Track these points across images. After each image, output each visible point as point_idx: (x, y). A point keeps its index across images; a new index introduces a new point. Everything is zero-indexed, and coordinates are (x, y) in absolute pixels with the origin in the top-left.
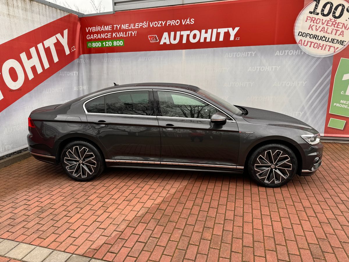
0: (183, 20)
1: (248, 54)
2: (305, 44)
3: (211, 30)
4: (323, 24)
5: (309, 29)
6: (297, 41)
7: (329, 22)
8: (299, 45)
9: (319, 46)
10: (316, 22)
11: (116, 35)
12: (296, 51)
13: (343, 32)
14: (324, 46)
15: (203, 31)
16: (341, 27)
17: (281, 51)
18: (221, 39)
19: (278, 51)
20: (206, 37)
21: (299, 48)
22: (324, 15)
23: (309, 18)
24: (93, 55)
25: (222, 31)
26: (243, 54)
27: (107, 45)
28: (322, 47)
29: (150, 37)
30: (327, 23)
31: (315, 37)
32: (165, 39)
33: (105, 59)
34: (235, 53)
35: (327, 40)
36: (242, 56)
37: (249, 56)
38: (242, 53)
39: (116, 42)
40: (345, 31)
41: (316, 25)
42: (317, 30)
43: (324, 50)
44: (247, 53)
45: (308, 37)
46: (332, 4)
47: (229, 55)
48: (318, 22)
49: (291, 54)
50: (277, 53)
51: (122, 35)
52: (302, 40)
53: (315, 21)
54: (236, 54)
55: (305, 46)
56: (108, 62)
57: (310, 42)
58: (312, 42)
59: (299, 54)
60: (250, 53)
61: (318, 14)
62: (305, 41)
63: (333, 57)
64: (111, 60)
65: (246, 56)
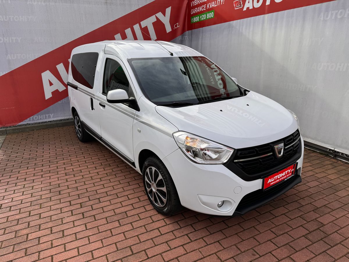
11: (209, 6)
24: (193, 31)
27: (203, 19)
29: (236, 3)
32: (249, 2)
33: (200, 34)
51: (213, 5)
56: (202, 38)
64: (204, 35)
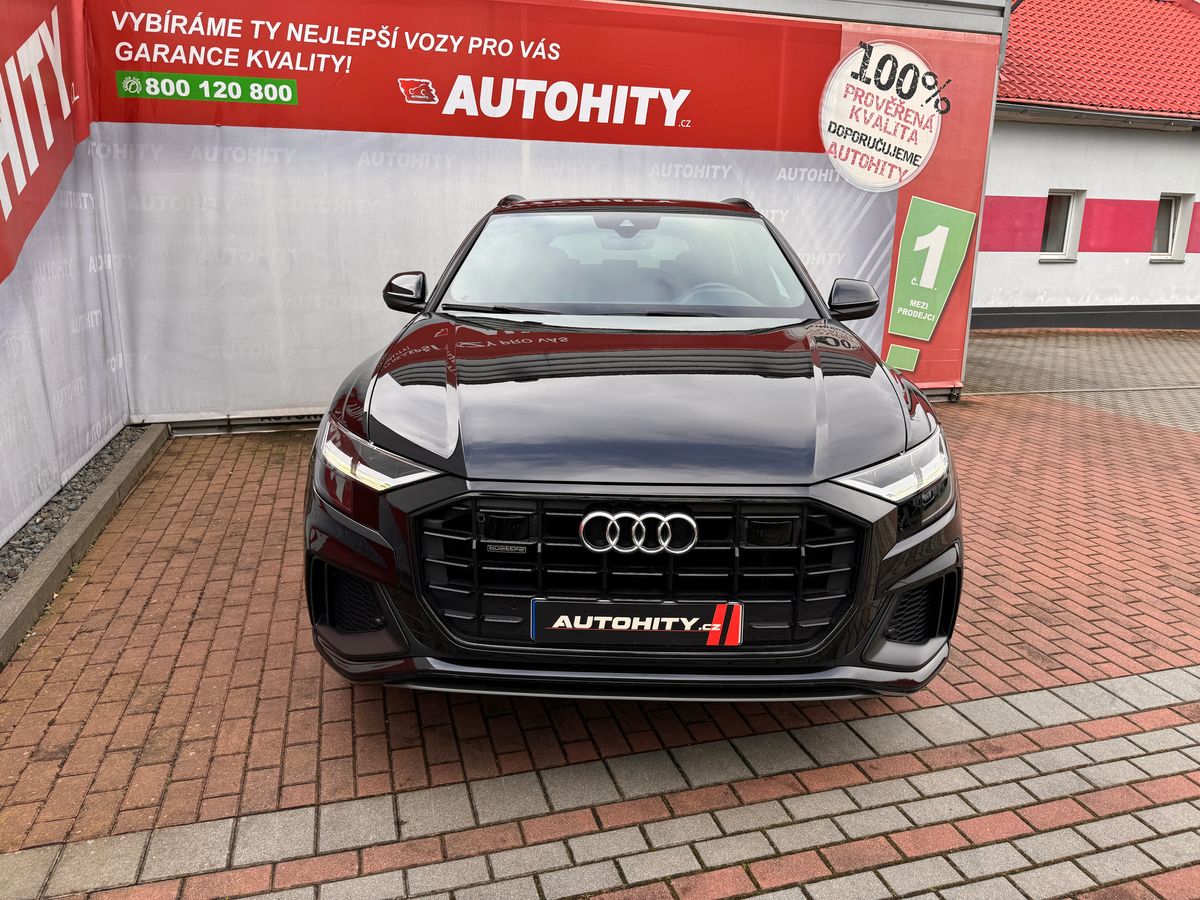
0: (522, 43)
1: (712, 171)
2: (843, 156)
3: (612, 87)
4: (879, 108)
5: (851, 118)
6: (827, 148)
7: (891, 105)
8: (831, 156)
9: (870, 164)
10: (865, 102)
11: (262, 58)
12: (824, 172)
13: (915, 132)
14: (882, 163)
15: (588, 88)
16: (911, 119)
17: (791, 169)
18: (641, 118)
19: (783, 170)
20: (598, 109)
21: (829, 165)
22: (880, 87)
23: (850, 89)
24: (146, 128)
25: (644, 94)
26: (699, 171)
27: (218, 95)
28: (878, 167)
29: (406, 85)
30: (888, 107)
31: (863, 139)
32: (462, 97)
34: (678, 166)
35: (886, 151)
36: (696, 176)
37: (714, 176)
38: (697, 166)
39: (260, 87)
40: (920, 130)
41: (865, 107)
42: (867, 122)
43: (881, 173)
44: (709, 167)
45: (849, 138)
46: (895, 61)
47: (663, 171)
48: (869, 102)
49: (813, 180)
50: (782, 174)
51: (290, 64)
52: (834, 145)
53: (863, 99)
54: (681, 169)
55: (844, 160)
56: (222, 162)
57: (853, 151)
58: (856, 153)
59: (830, 180)
60: (716, 168)
61: (868, 81)
62: (842, 147)
63: (897, 193)
64: (239, 154)
65: (707, 176)
